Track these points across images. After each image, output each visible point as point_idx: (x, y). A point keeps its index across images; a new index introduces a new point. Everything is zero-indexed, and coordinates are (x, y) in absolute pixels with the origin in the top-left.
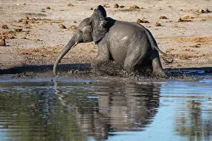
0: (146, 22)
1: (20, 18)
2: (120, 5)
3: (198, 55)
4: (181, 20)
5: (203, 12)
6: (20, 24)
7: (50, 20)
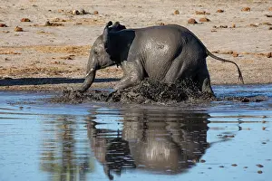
0: (3, 26)
3: (71, 70)
4: (49, 24)
5: (77, 13)
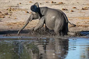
0: (66, 10)
1: (7, 8)
2: (54, 2)
4: (83, 9)
6: (7, 11)
7: (21, 9)
